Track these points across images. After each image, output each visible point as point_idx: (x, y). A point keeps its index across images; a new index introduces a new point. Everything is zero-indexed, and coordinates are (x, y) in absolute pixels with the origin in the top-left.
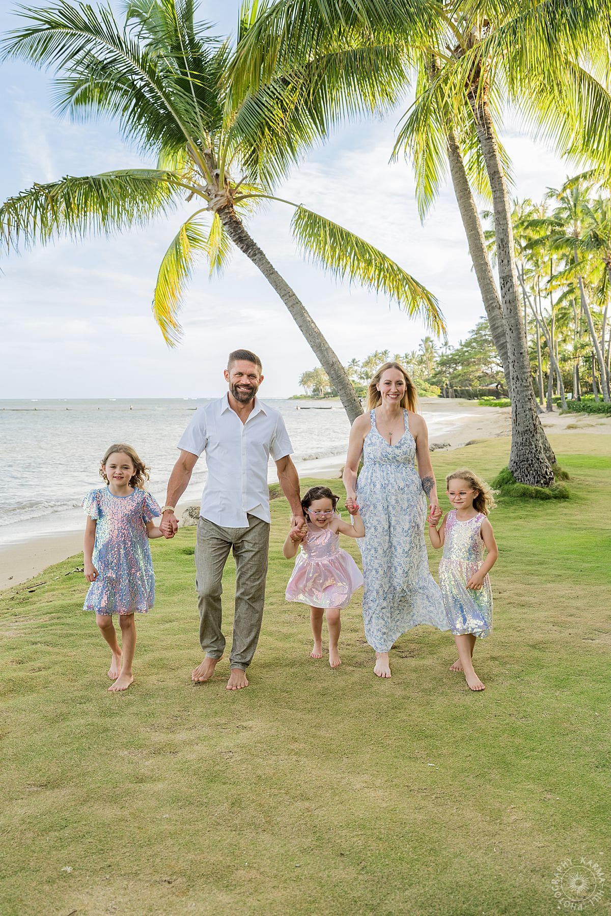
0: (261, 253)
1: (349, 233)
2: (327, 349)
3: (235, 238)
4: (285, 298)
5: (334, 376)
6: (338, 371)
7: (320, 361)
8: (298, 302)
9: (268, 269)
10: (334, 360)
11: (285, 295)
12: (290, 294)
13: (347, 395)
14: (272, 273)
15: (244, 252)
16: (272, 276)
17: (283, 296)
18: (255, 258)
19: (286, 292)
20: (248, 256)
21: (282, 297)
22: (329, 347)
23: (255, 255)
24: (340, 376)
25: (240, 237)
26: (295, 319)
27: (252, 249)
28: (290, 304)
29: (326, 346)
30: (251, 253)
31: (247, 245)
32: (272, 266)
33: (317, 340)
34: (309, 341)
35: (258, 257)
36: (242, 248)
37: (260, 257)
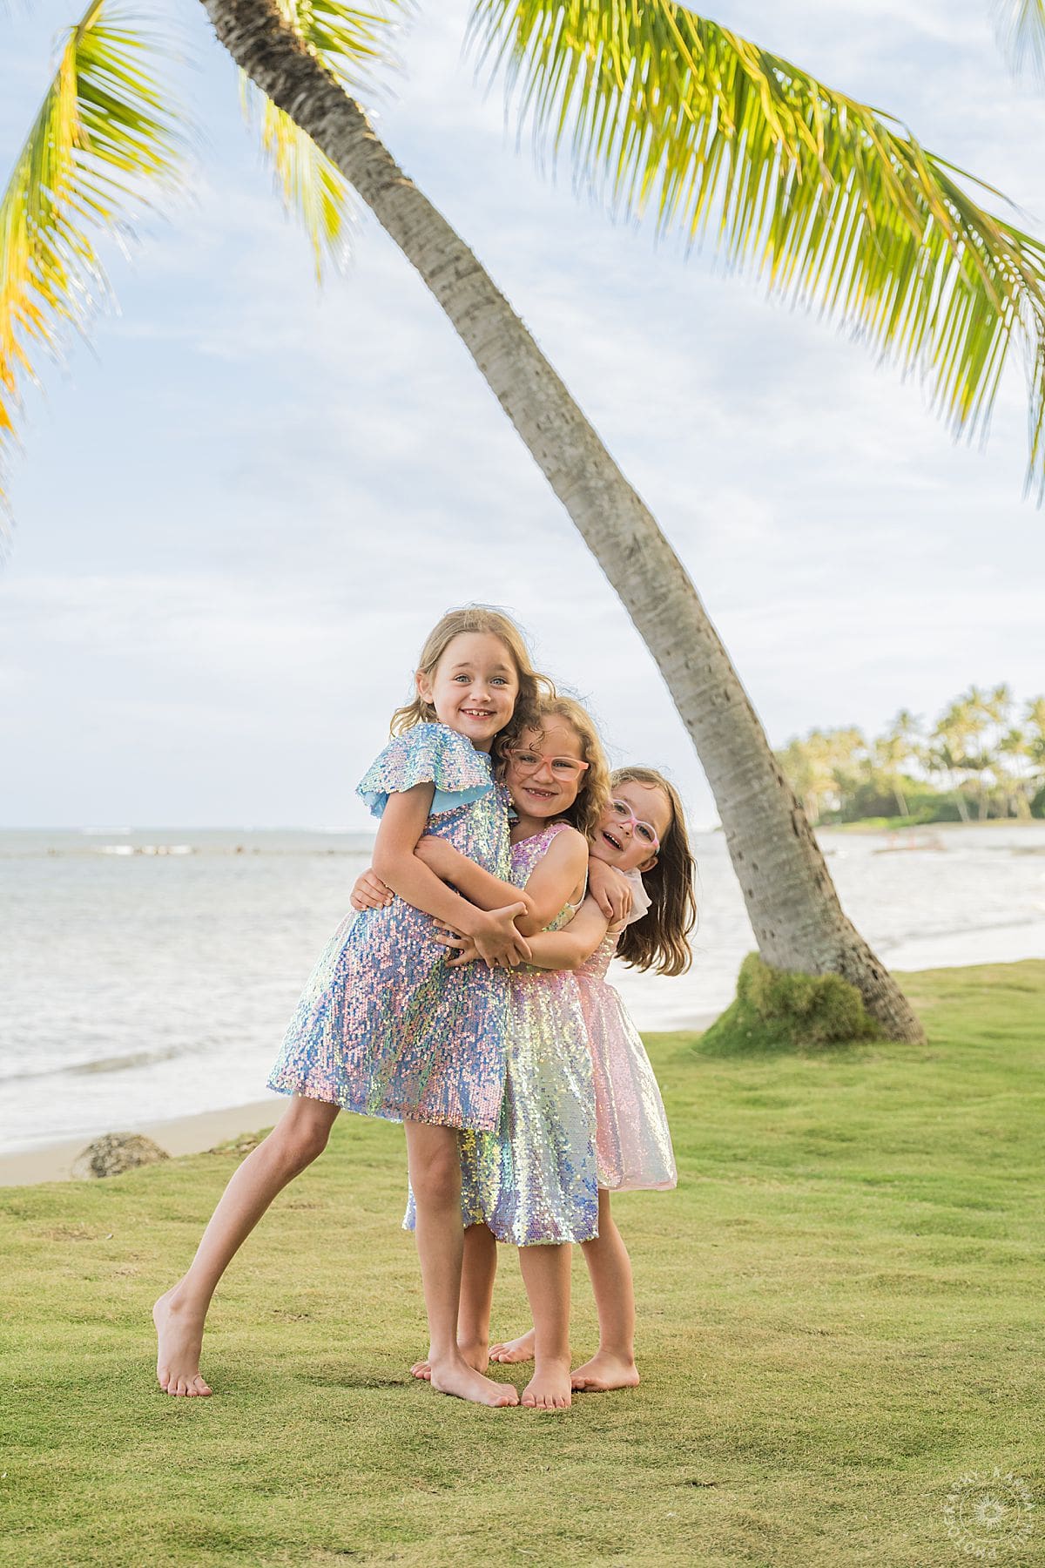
0: (348, 106)
1: (708, 24)
2: (609, 487)
3: (241, 51)
4: (442, 280)
5: (643, 599)
6: (656, 573)
7: (586, 534)
8: (495, 299)
9: (371, 166)
10: (641, 530)
11: (441, 268)
12: (462, 266)
13: (697, 672)
14: (388, 186)
15: (278, 103)
16: (389, 195)
17: (433, 274)
18: (322, 124)
19: (444, 259)
20: (297, 120)
21: (430, 277)
22: (620, 480)
23: (320, 112)
24: (665, 596)
25: (261, 46)
26: (483, 367)
27: (311, 91)
28: (461, 305)
29: (608, 473)
30: (307, 109)
31: (290, 74)
32: (389, 157)
33: (570, 452)
34: (540, 456)
35: (333, 123)
36: (270, 88)
37: (342, 120)
